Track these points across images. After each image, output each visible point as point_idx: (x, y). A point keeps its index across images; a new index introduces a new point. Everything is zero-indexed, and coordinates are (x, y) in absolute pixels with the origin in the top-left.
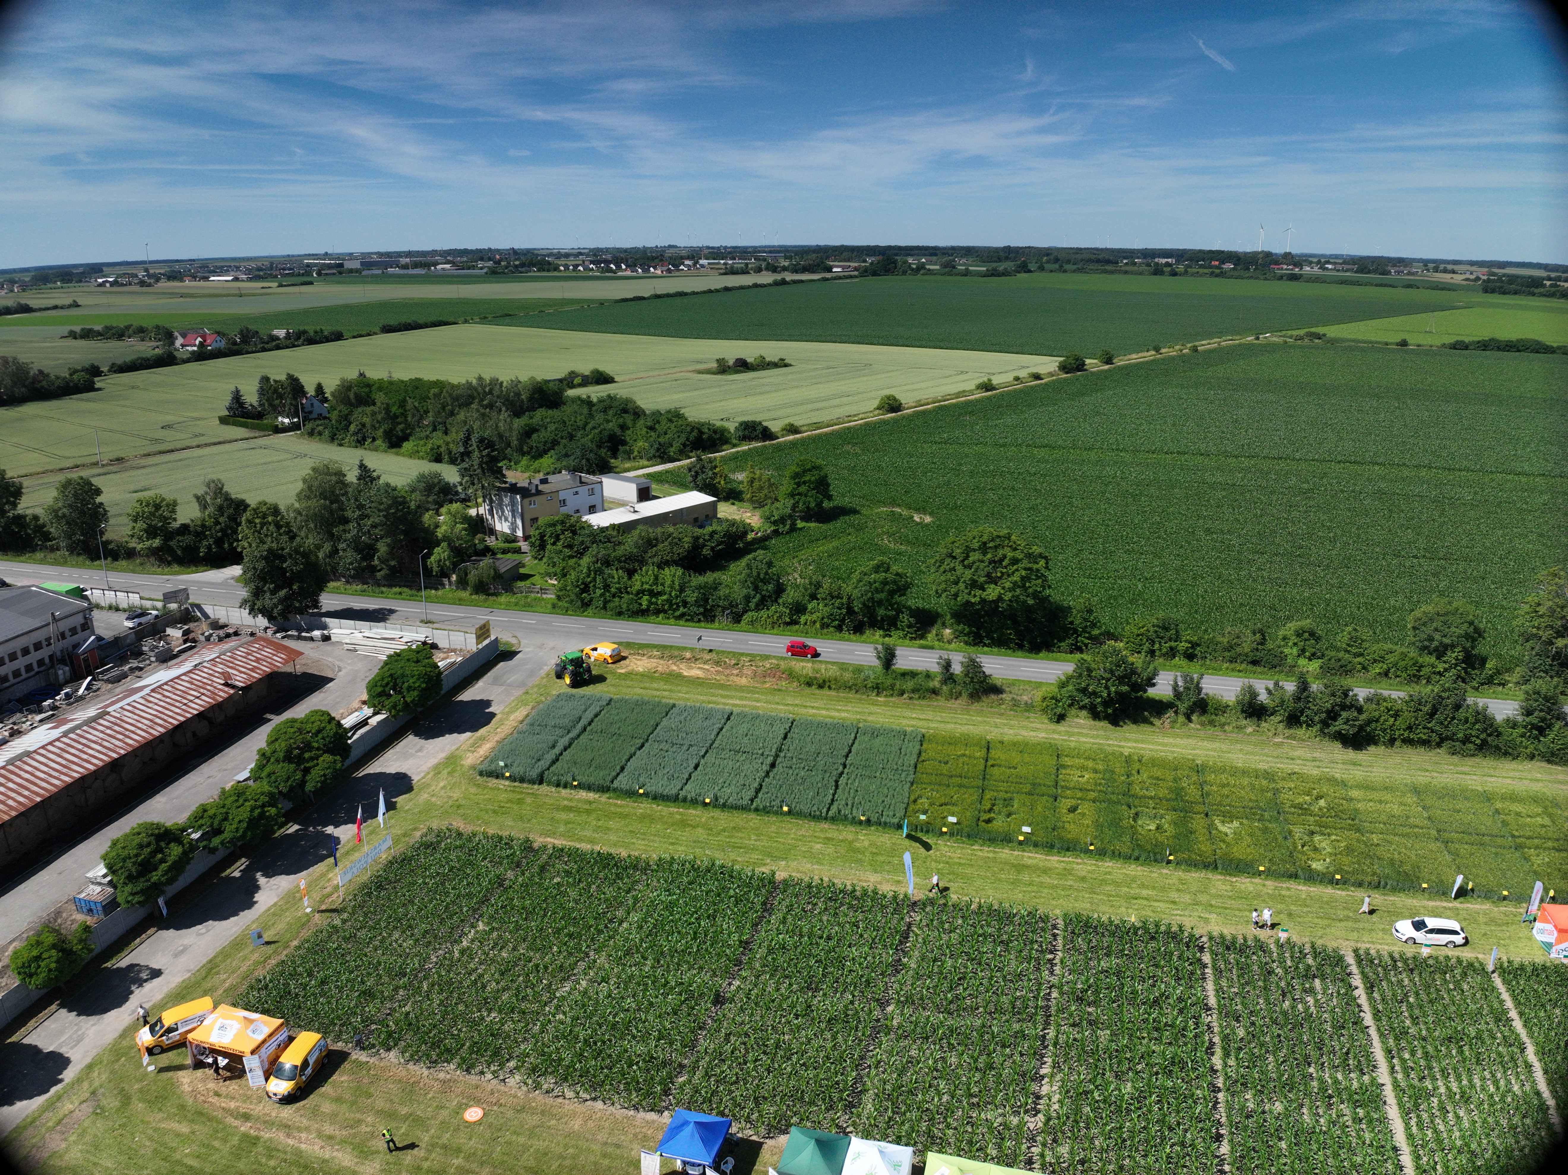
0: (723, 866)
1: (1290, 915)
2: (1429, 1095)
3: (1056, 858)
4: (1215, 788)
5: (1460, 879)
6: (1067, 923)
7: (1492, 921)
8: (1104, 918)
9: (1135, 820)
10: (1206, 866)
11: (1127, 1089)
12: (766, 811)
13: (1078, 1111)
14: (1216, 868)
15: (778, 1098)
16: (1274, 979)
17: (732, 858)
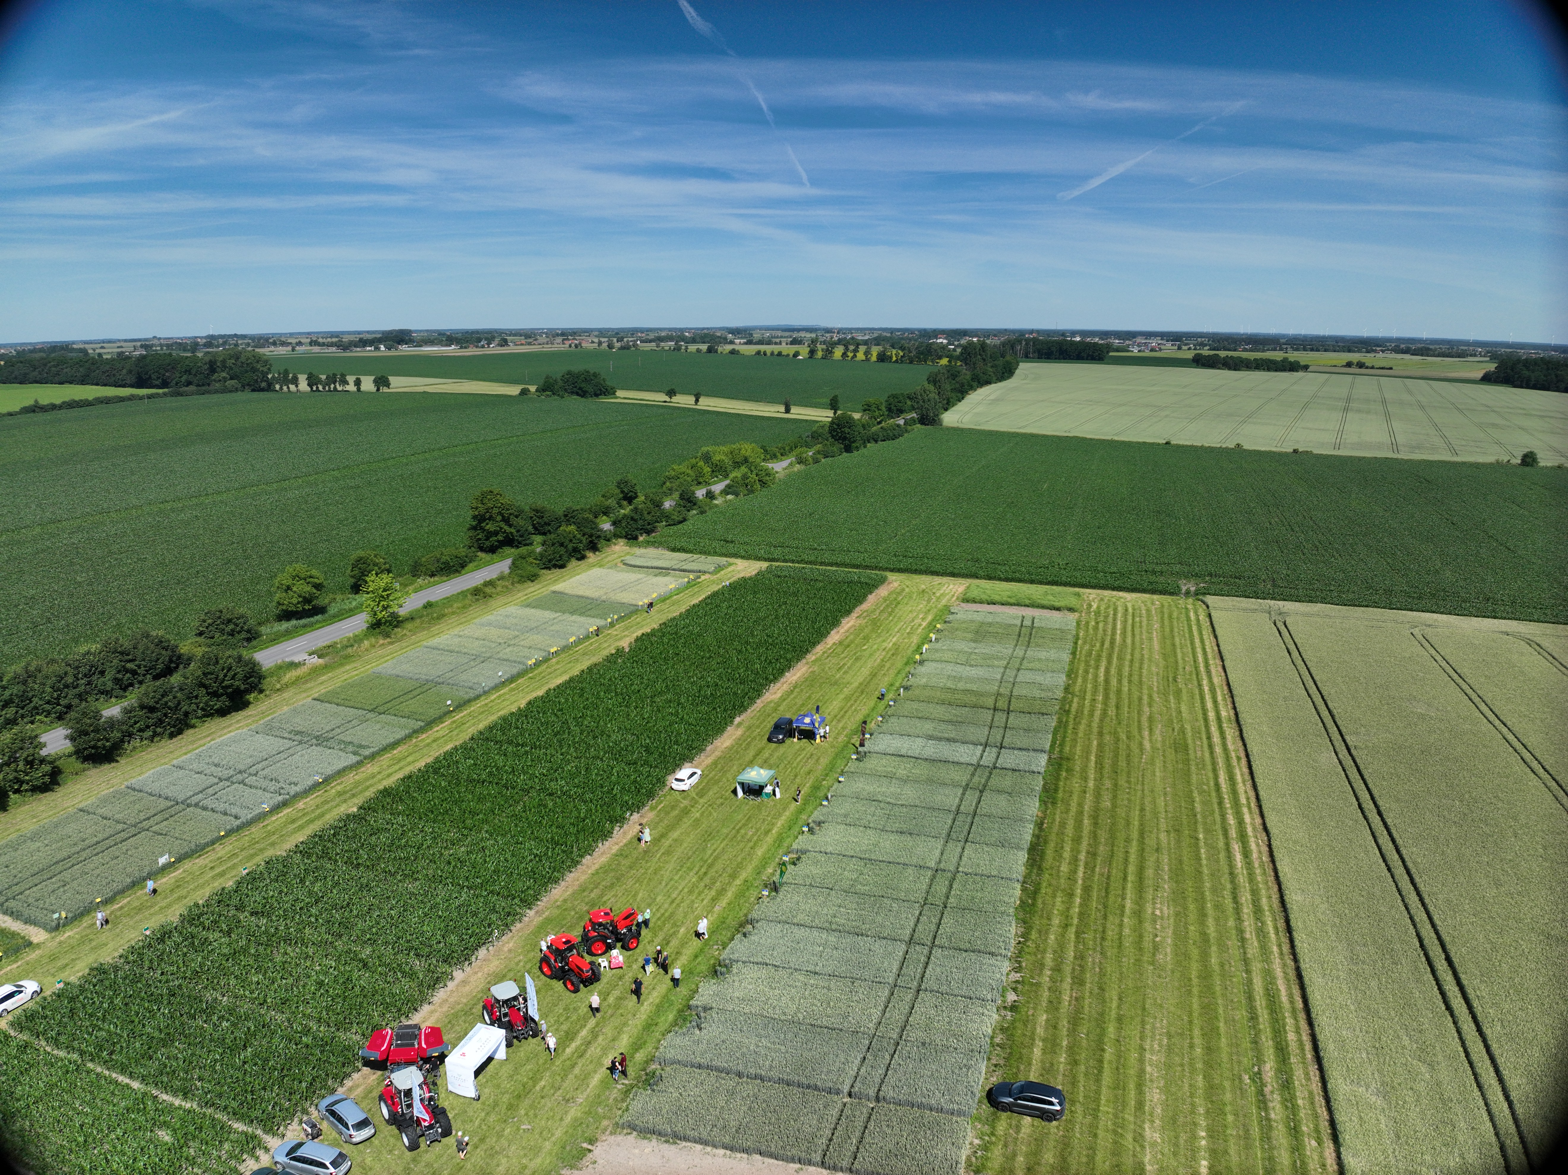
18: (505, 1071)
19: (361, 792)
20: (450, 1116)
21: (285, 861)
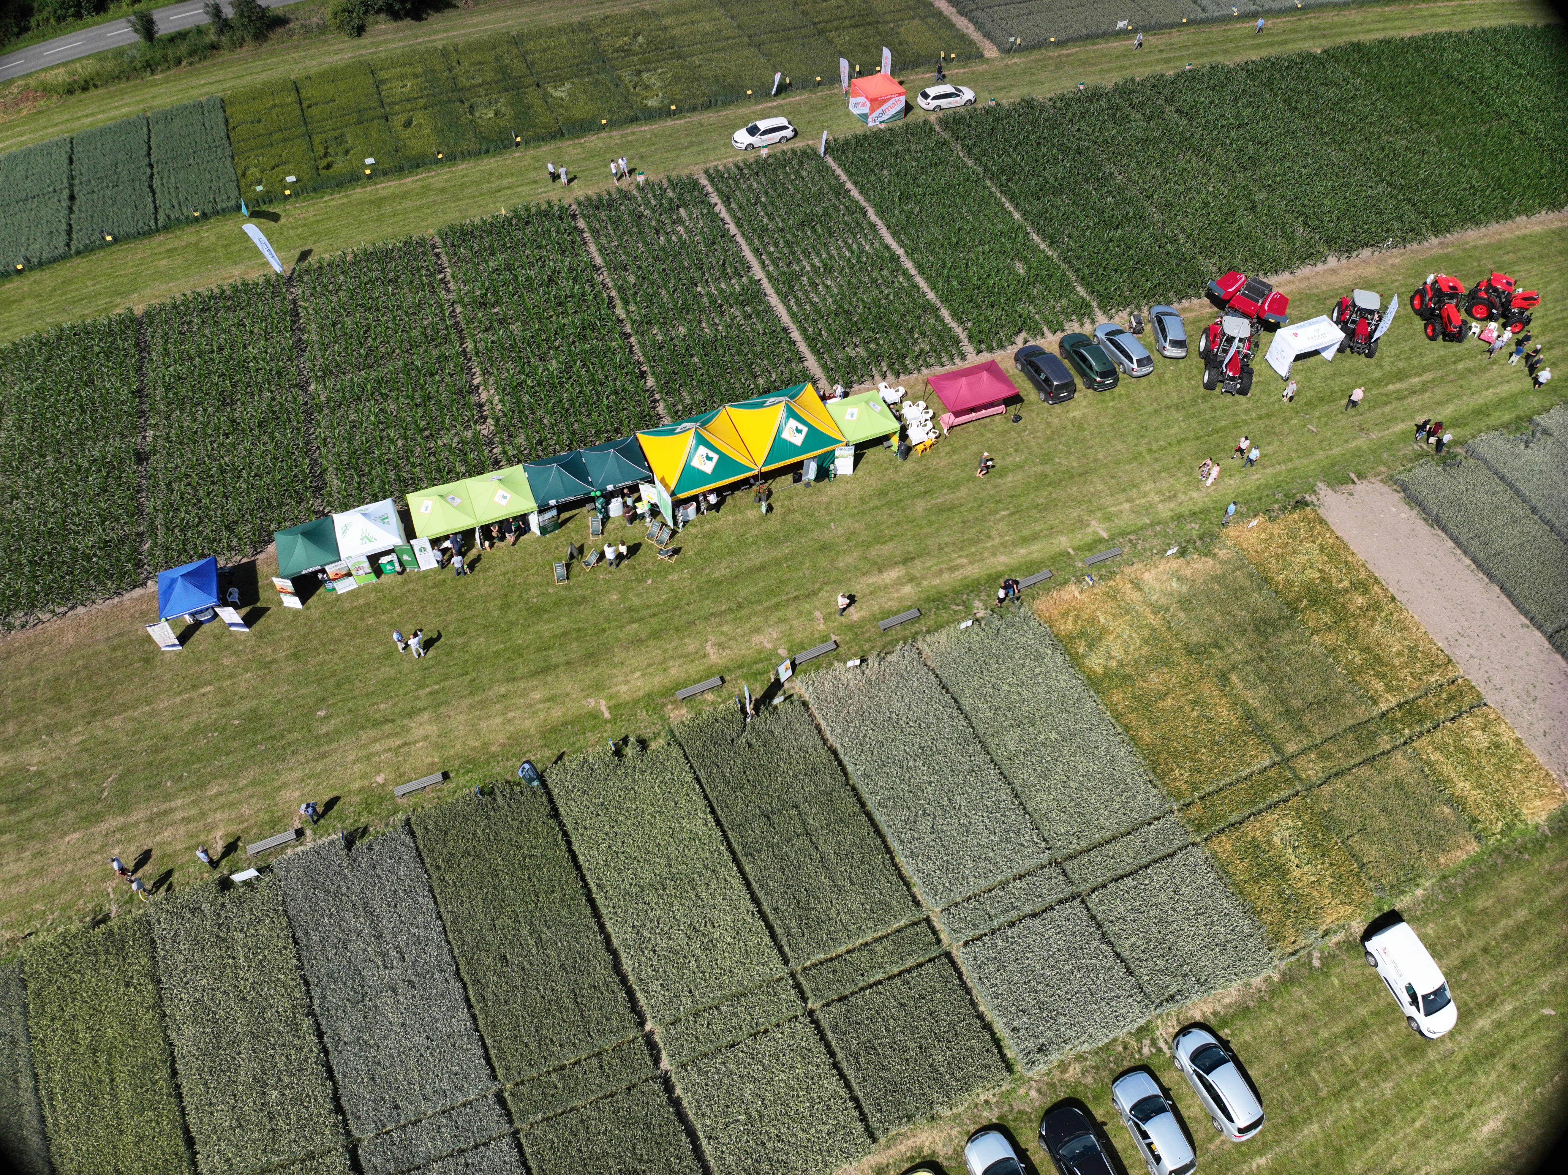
0: (73, 327)
1: (642, 157)
2: (799, 276)
3: (409, 180)
4: (537, 55)
5: (778, 77)
6: (445, 239)
7: (813, 108)
8: (477, 221)
9: (472, 114)
10: (553, 137)
11: (554, 365)
12: (88, 250)
13: (519, 402)
14: (562, 135)
15: (248, 516)
16: (645, 221)
17: (78, 314)
18: (1323, 371)
19: (1333, 35)
20: (1254, 380)
21: (1229, 74)
